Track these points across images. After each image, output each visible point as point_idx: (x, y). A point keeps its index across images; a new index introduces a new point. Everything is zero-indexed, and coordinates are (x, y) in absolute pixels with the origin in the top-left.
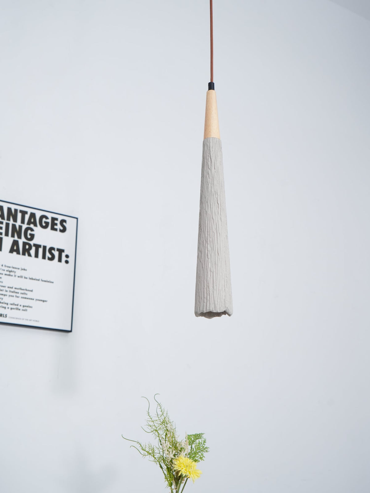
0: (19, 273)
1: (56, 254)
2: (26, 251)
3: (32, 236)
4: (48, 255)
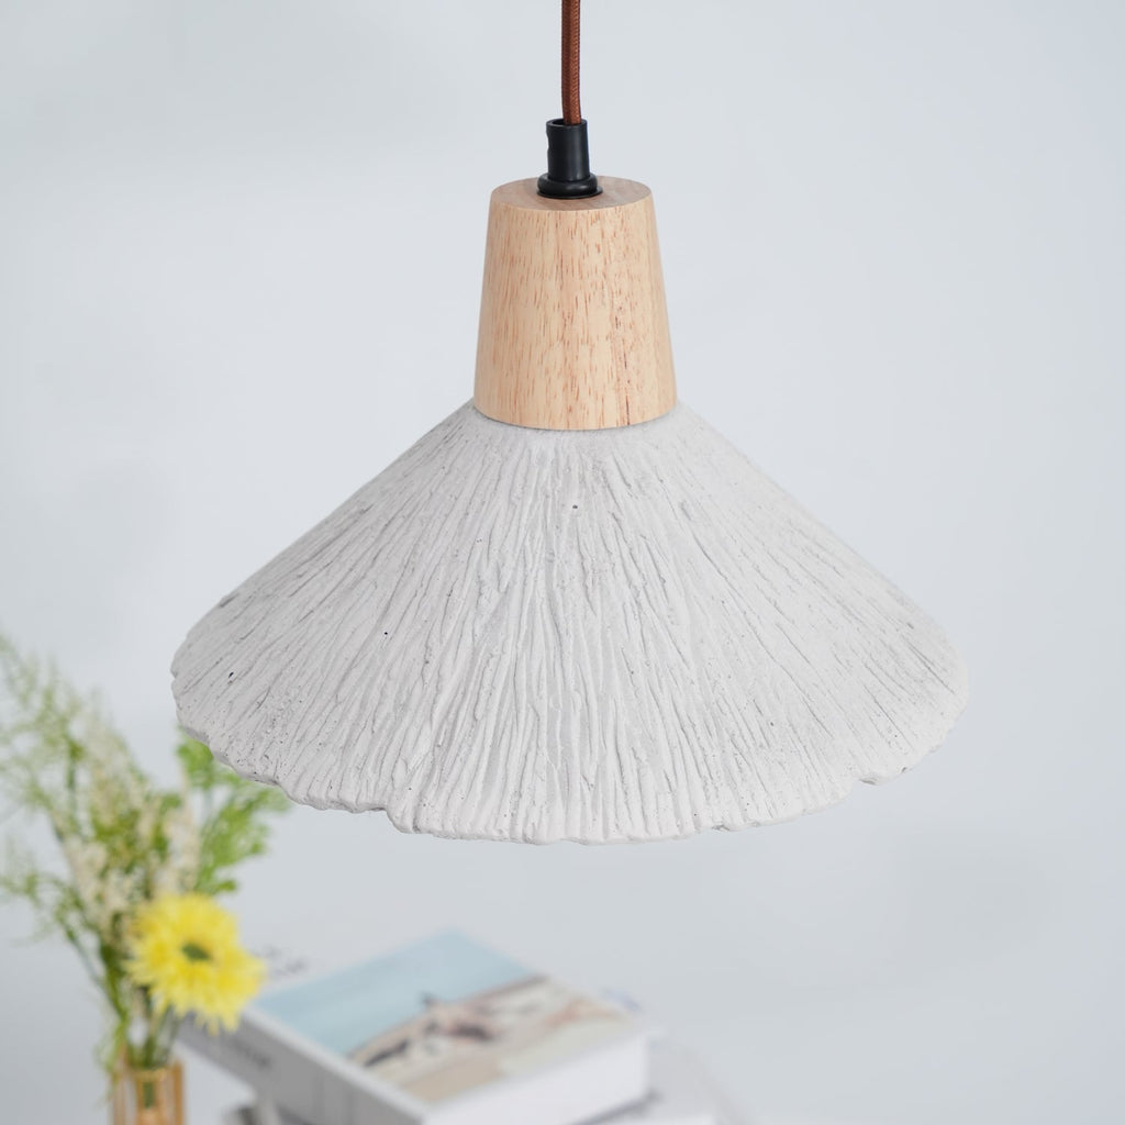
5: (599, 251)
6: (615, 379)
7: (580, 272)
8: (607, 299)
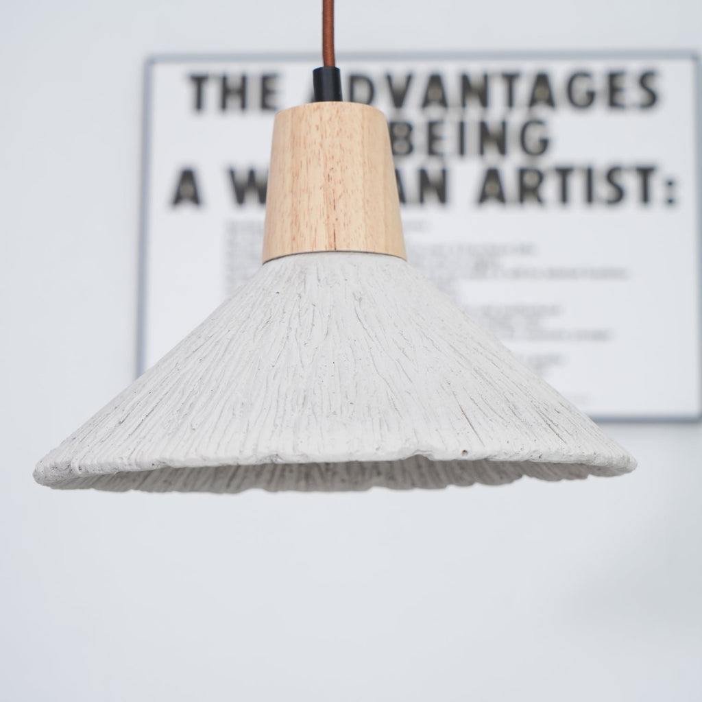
0: (509, 262)
1: (631, 183)
2: (529, 191)
3: (545, 144)
4: (603, 190)
5: (318, 129)
6: (325, 217)
7: (305, 143)
8: (322, 162)
